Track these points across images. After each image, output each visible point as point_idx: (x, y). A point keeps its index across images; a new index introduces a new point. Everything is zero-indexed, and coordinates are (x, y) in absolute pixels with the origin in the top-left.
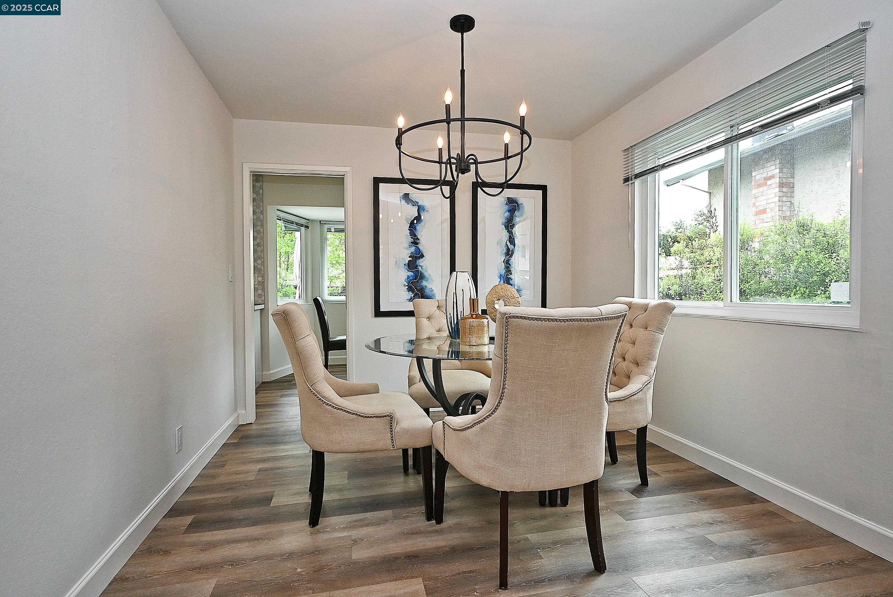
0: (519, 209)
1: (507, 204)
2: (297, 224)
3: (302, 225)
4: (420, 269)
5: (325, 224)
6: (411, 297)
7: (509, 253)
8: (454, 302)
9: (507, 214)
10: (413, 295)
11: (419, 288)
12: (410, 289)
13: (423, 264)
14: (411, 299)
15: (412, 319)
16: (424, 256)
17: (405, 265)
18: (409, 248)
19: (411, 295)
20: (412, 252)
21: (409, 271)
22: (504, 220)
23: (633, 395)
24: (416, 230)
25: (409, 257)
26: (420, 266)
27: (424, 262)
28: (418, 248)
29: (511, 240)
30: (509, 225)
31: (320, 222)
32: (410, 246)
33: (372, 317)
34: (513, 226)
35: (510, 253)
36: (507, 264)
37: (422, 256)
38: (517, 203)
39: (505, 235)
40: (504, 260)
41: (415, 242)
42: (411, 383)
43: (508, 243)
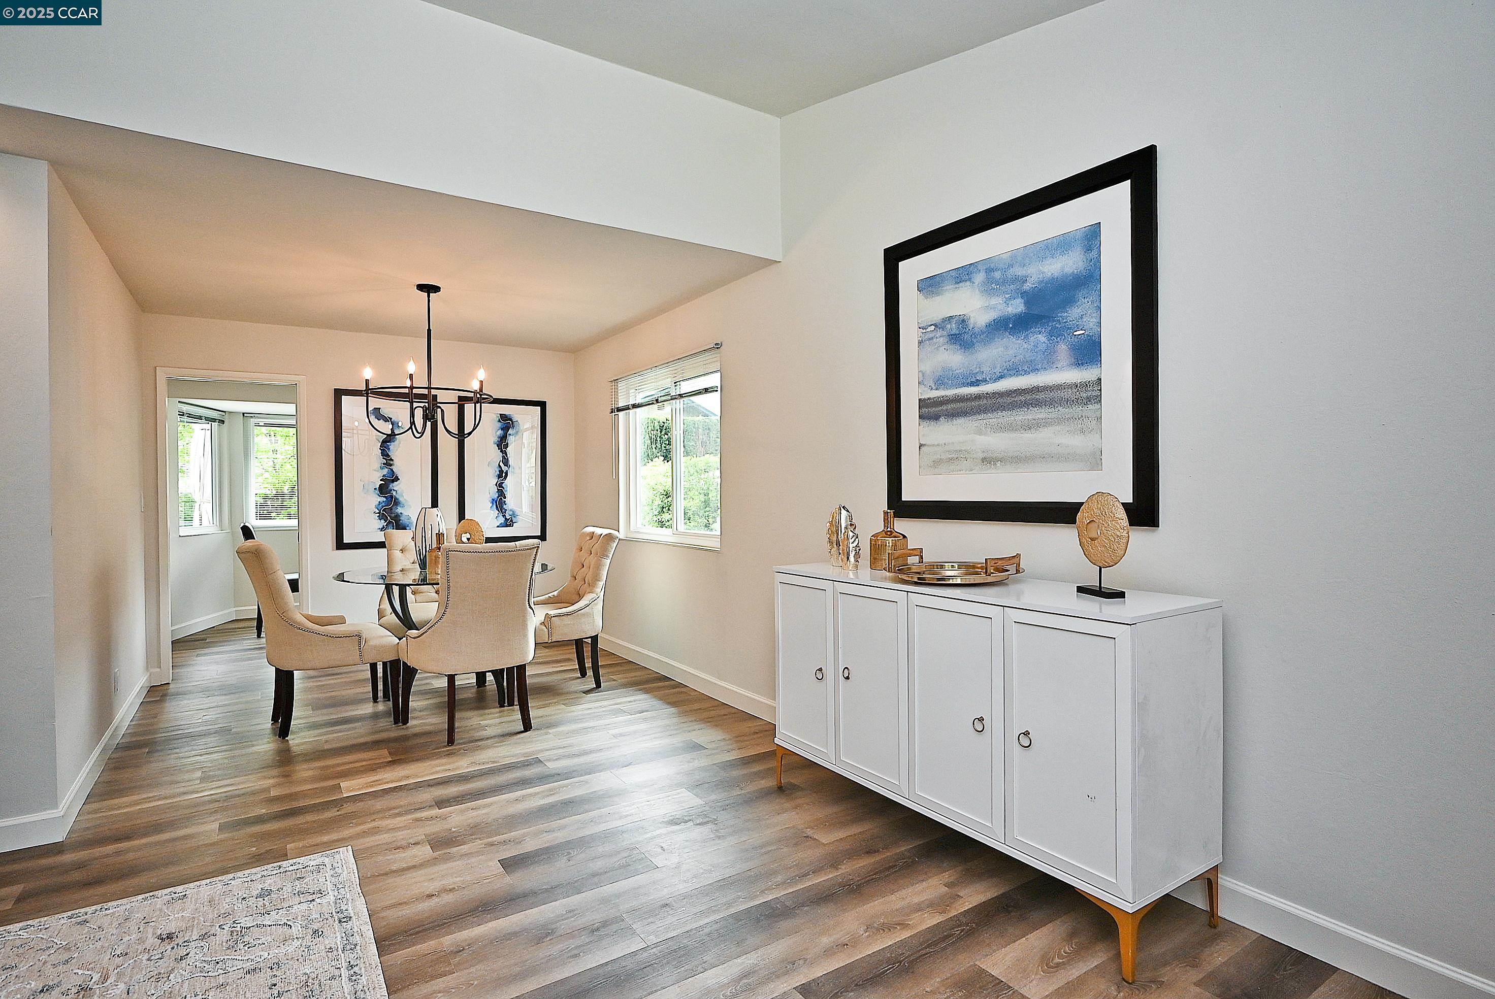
0: (513, 427)
1: (499, 421)
2: (207, 419)
3: (214, 420)
4: (394, 493)
5: (252, 417)
6: (384, 526)
7: (502, 475)
8: (422, 536)
9: (500, 432)
10: (386, 523)
11: (393, 515)
12: (382, 517)
13: (397, 488)
14: (384, 528)
15: (383, 552)
16: (399, 479)
17: (375, 489)
18: (380, 470)
19: (383, 523)
20: (384, 475)
21: (380, 496)
22: (496, 439)
23: (581, 610)
24: (389, 449)
25: (381, 480)
26: (394, 490)
27: (400, 486)
28: (392, 470)
29: (506, 461)
30: (502, 444)
31: (243, 415)
32: (382, 468)
33: (333, 550)
34: (507, 446)
35: (504, 475)
36: (500, 486)
37: (397, 479)
38: (511, 420)
39: (497, 456)
40: (497, 483)
41: (388, 461)
42: (381, 614)
43: (501, 464)
